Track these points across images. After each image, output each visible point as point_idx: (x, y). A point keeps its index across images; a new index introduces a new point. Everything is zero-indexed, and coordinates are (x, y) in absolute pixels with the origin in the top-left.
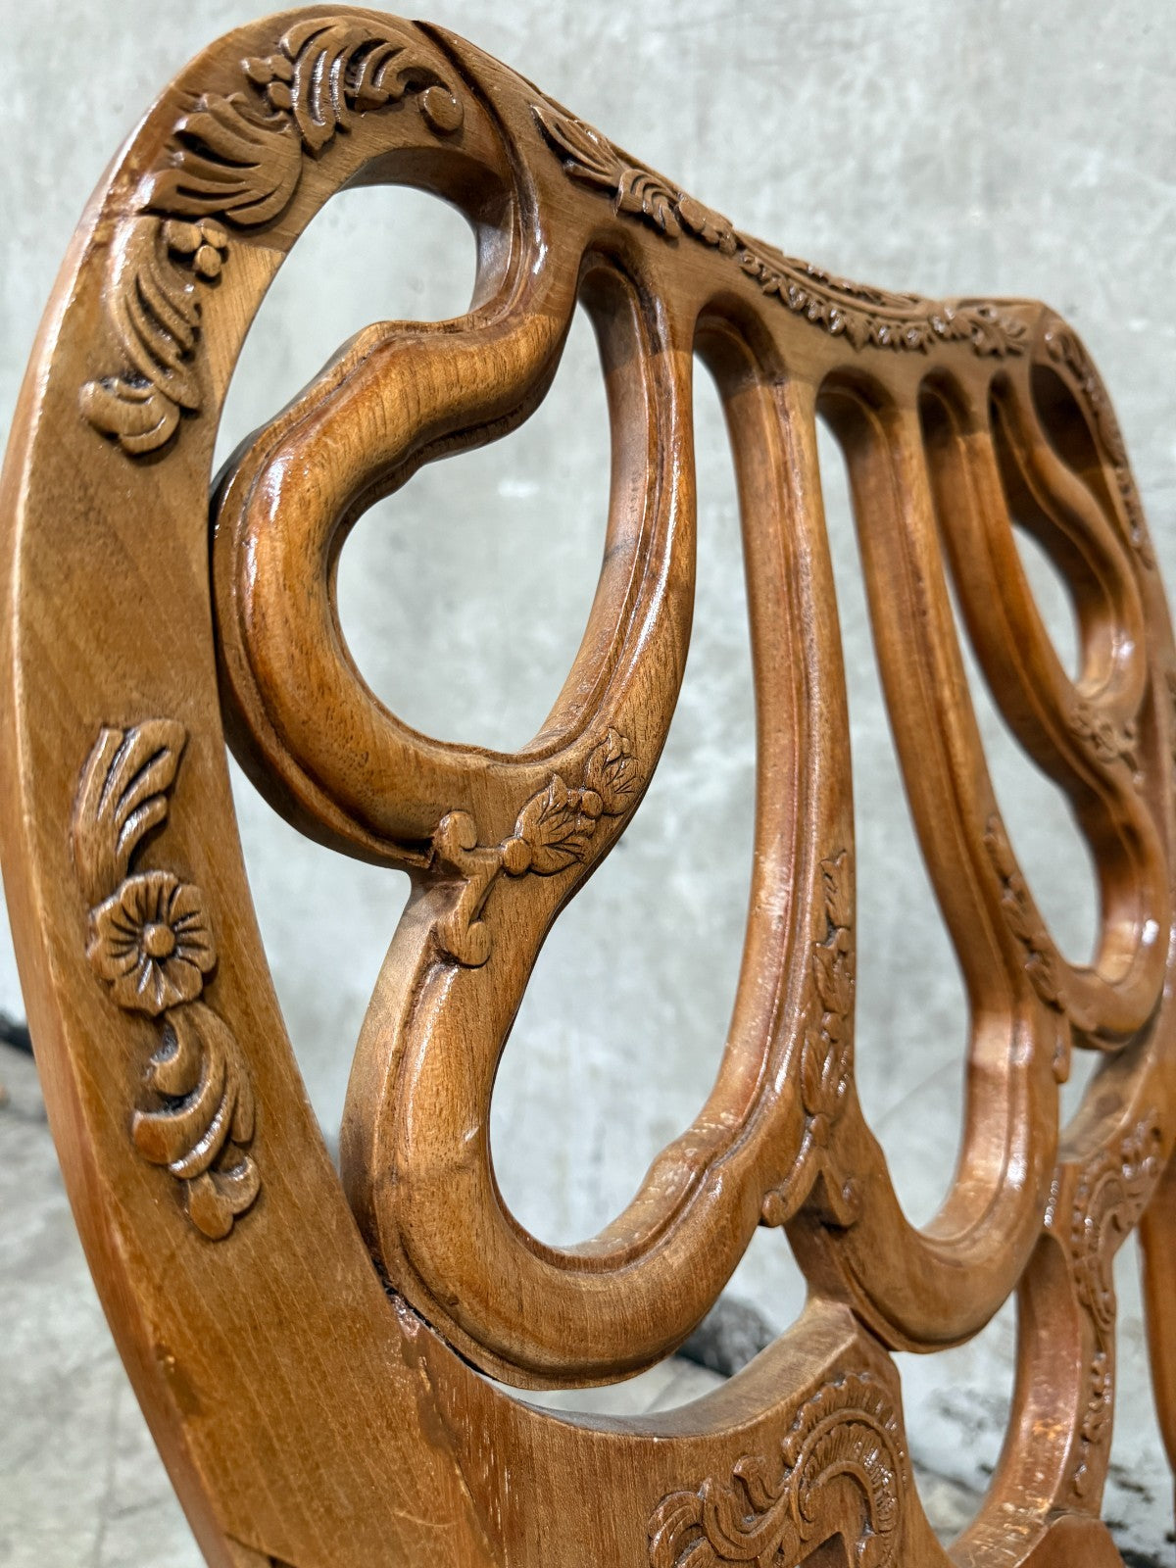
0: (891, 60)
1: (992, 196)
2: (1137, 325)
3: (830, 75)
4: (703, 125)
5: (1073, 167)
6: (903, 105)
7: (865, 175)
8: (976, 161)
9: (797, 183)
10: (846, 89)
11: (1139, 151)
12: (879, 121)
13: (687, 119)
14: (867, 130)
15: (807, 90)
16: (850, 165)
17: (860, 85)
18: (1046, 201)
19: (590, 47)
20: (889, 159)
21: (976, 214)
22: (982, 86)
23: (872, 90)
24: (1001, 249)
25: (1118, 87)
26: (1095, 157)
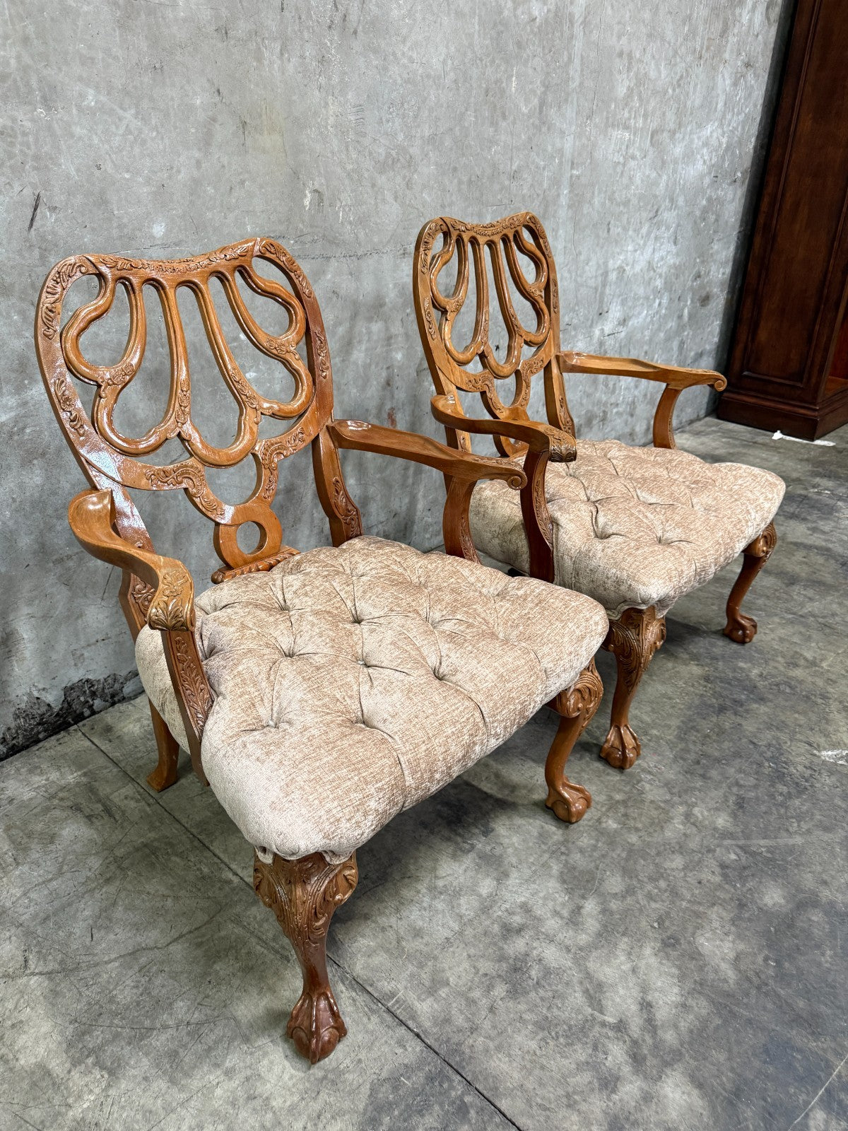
8: (34, 82)
21: (41, 111)
24: (59, 132)
25: (92, 59)
26: (91, 92)
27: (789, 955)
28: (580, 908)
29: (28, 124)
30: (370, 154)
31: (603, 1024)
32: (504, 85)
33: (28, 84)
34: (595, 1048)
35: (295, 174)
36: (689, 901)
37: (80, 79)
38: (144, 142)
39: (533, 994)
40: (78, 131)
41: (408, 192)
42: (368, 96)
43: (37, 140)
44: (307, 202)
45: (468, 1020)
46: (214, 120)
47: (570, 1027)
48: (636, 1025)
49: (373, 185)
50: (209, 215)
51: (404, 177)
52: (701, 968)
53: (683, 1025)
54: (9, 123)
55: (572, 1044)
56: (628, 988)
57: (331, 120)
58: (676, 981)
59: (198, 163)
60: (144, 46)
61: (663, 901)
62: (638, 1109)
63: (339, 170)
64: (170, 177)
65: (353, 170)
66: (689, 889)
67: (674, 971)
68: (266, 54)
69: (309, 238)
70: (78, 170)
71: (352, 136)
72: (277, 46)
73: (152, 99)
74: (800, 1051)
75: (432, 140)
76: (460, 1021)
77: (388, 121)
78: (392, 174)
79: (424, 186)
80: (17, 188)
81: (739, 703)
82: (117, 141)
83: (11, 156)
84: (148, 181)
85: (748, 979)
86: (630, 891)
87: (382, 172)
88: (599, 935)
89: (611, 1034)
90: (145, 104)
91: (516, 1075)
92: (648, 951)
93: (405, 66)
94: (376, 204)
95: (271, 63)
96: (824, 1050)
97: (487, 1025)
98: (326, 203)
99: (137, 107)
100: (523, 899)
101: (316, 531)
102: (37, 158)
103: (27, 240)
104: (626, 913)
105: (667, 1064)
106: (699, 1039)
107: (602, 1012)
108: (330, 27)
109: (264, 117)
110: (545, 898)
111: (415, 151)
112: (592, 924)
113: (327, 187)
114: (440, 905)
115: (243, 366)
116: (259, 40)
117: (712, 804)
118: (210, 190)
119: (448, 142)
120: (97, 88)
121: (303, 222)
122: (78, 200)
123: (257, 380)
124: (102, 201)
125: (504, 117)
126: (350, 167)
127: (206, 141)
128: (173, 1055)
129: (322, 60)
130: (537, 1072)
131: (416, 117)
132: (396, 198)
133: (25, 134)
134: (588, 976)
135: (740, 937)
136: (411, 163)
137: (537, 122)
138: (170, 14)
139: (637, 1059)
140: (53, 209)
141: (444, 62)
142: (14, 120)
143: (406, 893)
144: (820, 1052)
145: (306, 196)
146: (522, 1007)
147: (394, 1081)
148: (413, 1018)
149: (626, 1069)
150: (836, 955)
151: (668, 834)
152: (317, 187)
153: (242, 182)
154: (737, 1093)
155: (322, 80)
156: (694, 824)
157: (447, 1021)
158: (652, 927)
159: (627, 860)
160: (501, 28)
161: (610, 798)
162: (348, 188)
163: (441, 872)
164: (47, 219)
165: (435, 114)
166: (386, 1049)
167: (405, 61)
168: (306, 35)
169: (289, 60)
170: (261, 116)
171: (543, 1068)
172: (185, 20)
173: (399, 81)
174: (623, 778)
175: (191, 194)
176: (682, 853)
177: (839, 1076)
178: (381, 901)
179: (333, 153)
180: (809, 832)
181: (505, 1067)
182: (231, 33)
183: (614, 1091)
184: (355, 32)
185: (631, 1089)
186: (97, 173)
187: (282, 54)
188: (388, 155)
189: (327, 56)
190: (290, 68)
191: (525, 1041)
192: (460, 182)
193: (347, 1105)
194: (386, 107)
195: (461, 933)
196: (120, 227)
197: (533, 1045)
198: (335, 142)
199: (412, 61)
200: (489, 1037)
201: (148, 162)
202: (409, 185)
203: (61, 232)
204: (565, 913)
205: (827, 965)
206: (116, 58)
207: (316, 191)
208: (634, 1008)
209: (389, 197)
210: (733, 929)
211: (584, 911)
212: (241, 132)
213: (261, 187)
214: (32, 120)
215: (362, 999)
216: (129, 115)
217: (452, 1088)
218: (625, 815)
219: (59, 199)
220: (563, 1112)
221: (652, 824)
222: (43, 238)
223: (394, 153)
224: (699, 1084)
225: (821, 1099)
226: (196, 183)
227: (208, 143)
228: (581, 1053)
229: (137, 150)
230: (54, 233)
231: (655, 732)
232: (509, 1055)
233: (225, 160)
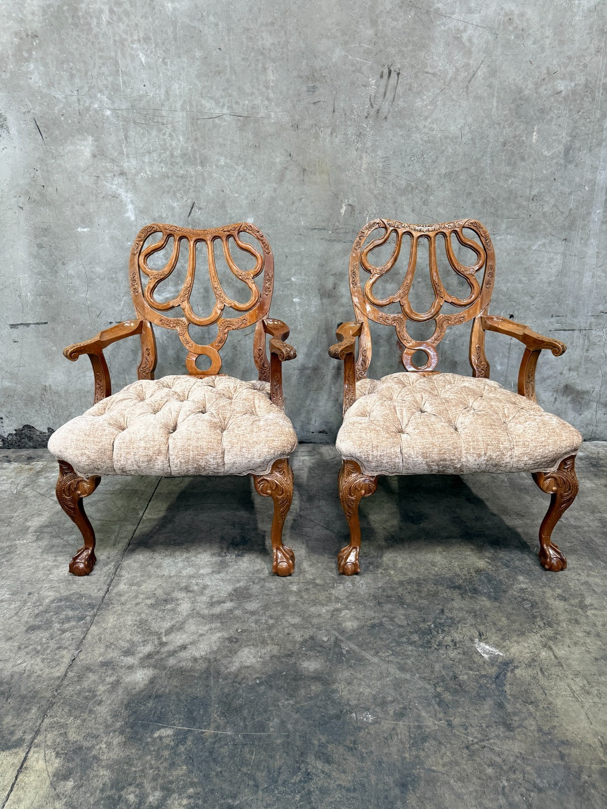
0: (174, 130)
1: (202, 164)
2: (236, 195)
3: (160, 130)
4: (126, 138)
5: (218, 160)
6: (179, 140)
7: (172, 156)
8: (198, 156)
9: (155, 155)
10: (164, 134)
11: (231, 159)
12: (174, 143)
13: (121, 135)
14: (171, 145)
15: (154, 133)
16: (168, 153)
17: (167, 134)
18: (214, 167)
19: (88, 109)
20: (177, 153)
21: (199, 168)
22: (196, 139)
23: (171, 135)
24: (206, 175)
25: (225, 145)
26: (223, 158)
27: (271, 686)
28: (224, 602)
29: (193, 173)
30: (393, 184)
31: (159, 638)
32: (524, 138)
33: (195, 157)
34: (143, 642)
35: (336, 196)
36: (270, 636)
37: (218, 153)
38: (247, 180)
39: (157, 611)
40: (215, 175)
41: (424, 207)
42: (394, 152)
43: (196, 180)
44: (343, 211)
45: (126, 601)
46: (286, 169)
47: (149, 629)
48: (170, 648)
49: (395, 203)
50: (279, 215)
51: (421, 198)
52: (226, 656)
53: (184, 664)
54: (185, 173)
55: (139, 633)
56: (188, 637)
57: (364, 166)
58: (209, 651)
59: (275, 190)
60: (251, 136)
61: (259, 626)
62: (122, 667)
63: (368, 193)
64: (259, 196)
65: (379, 194)
66: (279, 632)
67: (215, 648)
68: (322, 135)
69: (343, 231)
70: (213, 192)
71: (379, 174)
72: (329, 131)
73: (252, 160)
74: (206, 711)
75: (448, 175)
76: (123, 599)
77: (409, 166)
78: (410, 196)
79: (439, 204)
80: (185, 199)
81: (475, 591)
82: (233, 179)
83: (184, 186)
84: (247, 198)
85: (237, 676)
86: (253, 613)
87: (401, 195)
88: (213, 615)
89: (156, 642)
90: (249, 162)
91: (110, 625)
92: (219, 635)
93: (426, 134)
94: (396, 214)
95: (324, 139)
96: (215, 721)
97: (128, 606)
98: (357, 212)
99: (245, 164)
100: (210, 584)
101: (332, 398)
102: (195, 187)
103: (187, 221)
104: (237, 618)
105: (155, 667)
106: (180, 672)
107: (165, 635)
108: (367, 117)
109: (317, 166)
110: (217, 590)
111: (432, 182)
112: (217, 610)
113: (359, 203)
114: (180, 565)
115: (292, 295)
116: (317, 128)
117: (359, 615)
118: (281, 203)
119: (463, 177)
120: (226, 157)
121: (339, 222)
122: (211, 205)
123: (300, 304)
124: (223, 206)
125: (523, 159)
126: (376, 192)
127: (281, 179)
128: (53, 546)
129: (360, 135)
130: (116, 630)
131: (434, 162)
132: (413, 211)
133: (191, 177)
134: (183, 623)
135: (265, 663)
136: (428, 189)
137: (562, 161)
138: (266, 121)
139: (149, 656)
140: (200, 209)
141: (462, 128)
142: (187, 171)
143: (177, 553)
144: (212, 720)
145: (342, 207)
146: (147, 611)
147: (81, 596)
148: (114, 587)
149: (141, 655)
150: (292, 705)
151: (313, 609)
152: (350, 202)
153: (300, 199)
154: (158, 697)
155: (359, 145)
156: (332, 615)
157: (121, 595)
158: (237, 630)
159: (275, 603)
160: (520, 102)
161: (314, 579)
162: (374, 204)
163: (199, 556)
164: (197, 213)
165: (451, 159)
166: (94, 587)
167: (426, 130)
168: (349, 123)
169: (336, 137)
170: (315, 166)
171: (120, 631)
172: (274, 123)
173: (420, 142)
174: (336, 577)
175: (270, 204)
176: (303, 619)
177: (202, 733)
178: (166, 550)
179: (364, 184)
180: (389, 662)
181: (111, 620)
182: (300, 127)
183: (125, 656)
184: (386, 118)
185: (130, 660)
186: (222, 193)
187: (332, 134)
188: (408, 185)
189: (363, 132)
190: (337, 140)
191: (129, 620)
192: (474, 202)
193: (62, 591)
194: (408, 158)
195: (170, 577)
196: (230, 218)
197: (130, 623)
198: (366, 179)
199: (432, 130)
200: (122, 610)
201: (247, 189)
202: (425, 203)
203: (202, 219)
204: (214, 600)
205: (280, 704)
206: (236, 143)
207: (350, 205)
208: (178, 644)
209: (407, 209)
210: (268, 658)
211: (222, 605)
212: (302, 174)
213: (312, 202)
214: (195, 171)
215: (112, 570)
216: (240, 168)
217: (90, 611)
218: (307, 589)
219: (203, 205)
220: (102, 646)
221: (313, 600)
222: (194, 221)
223: (413, 184)
224: (152, 681)
225: (180, 730)
226: (273, 199)
227: (281, 180)
228: (137, 638)
229: (243, 183)
230: (199, 219)
231: (392, 572)
232: (118, 619)
233: (291, 188)
